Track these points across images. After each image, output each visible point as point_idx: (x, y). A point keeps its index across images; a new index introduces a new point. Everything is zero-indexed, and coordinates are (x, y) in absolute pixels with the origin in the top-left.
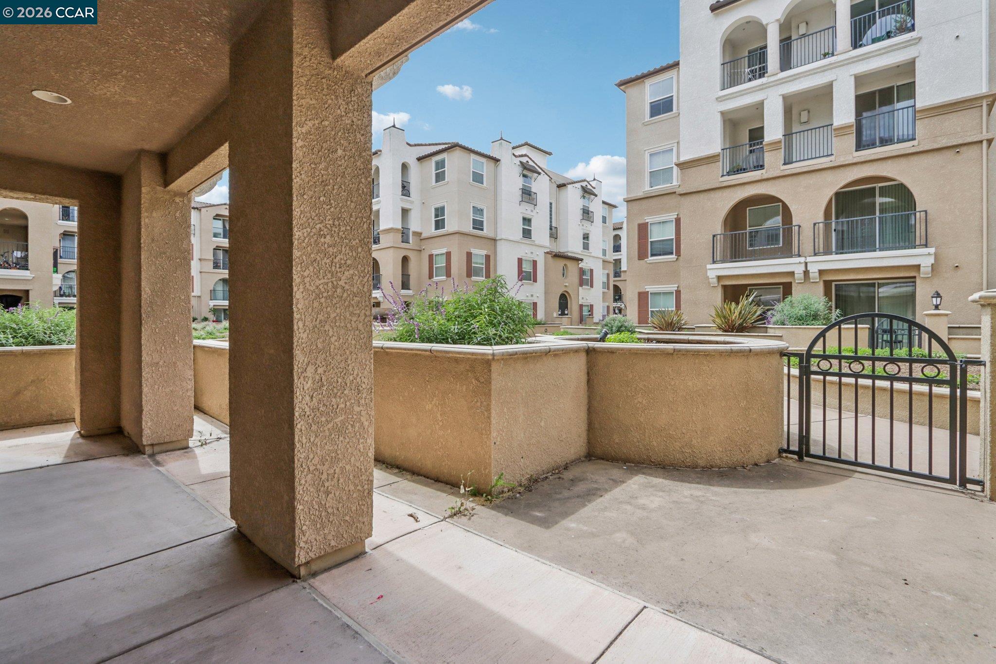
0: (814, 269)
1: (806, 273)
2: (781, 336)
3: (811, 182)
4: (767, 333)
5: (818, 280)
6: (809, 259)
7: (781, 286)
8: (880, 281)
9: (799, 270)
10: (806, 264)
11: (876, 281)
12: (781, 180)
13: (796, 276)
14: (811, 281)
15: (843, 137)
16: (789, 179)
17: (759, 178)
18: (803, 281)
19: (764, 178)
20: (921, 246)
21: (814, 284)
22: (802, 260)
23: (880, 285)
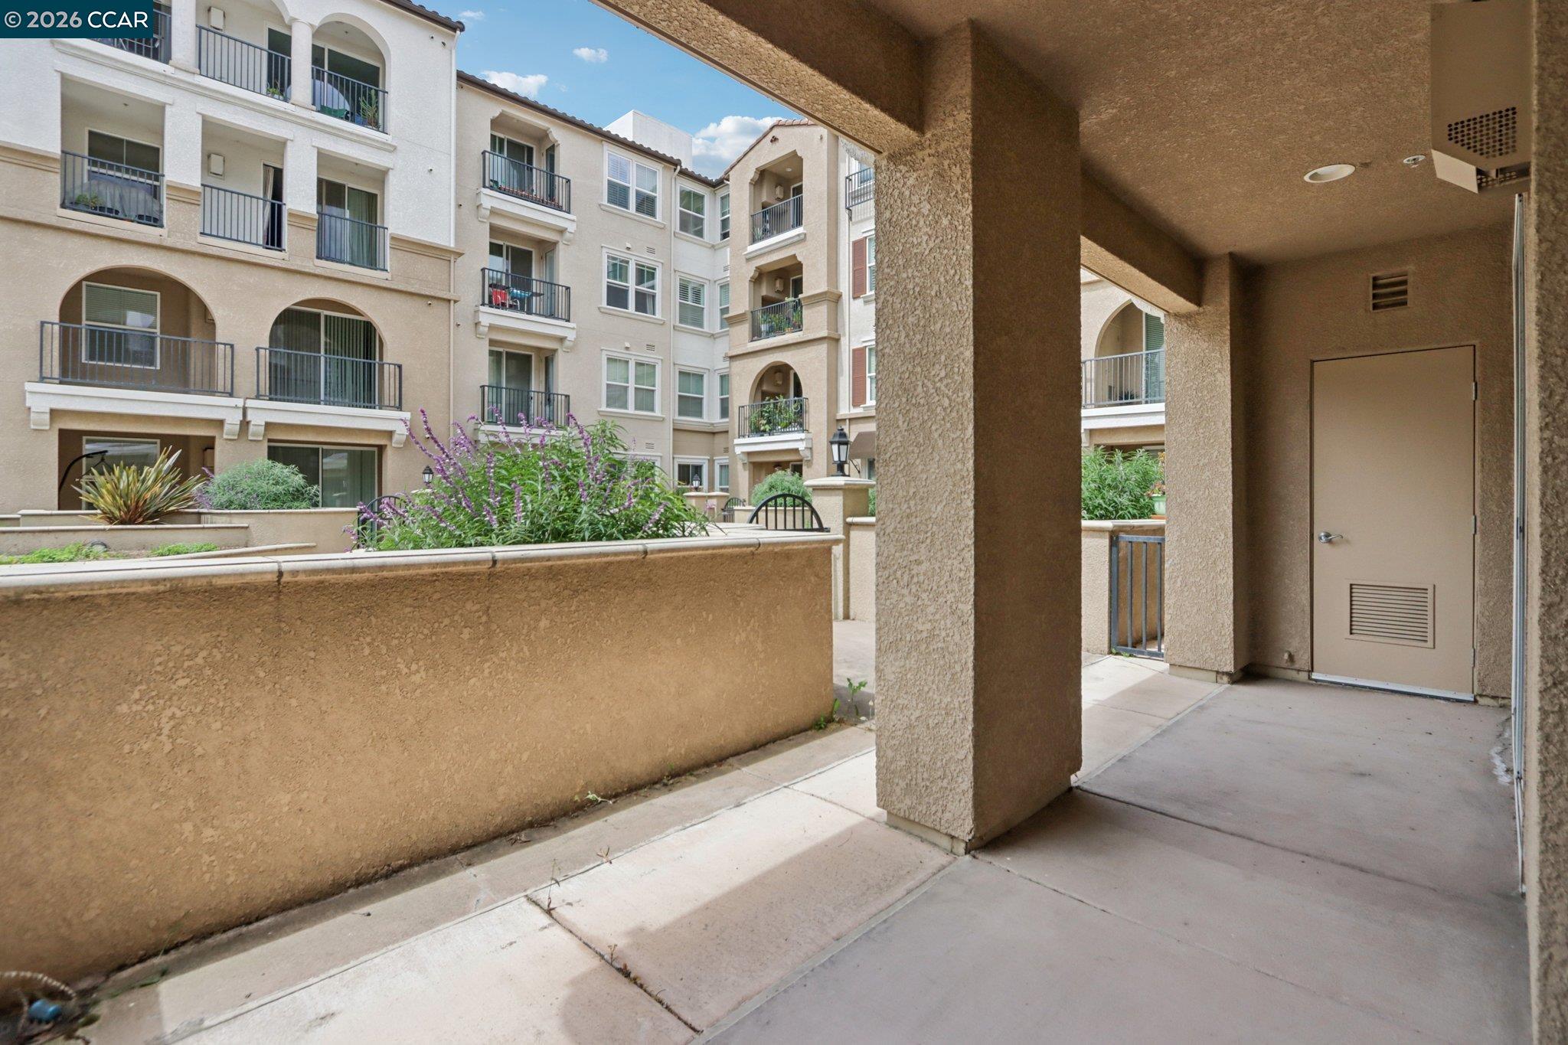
0: (257, 420)
1: (245, 424)
2: (247, 528)
3: (252, 281)
4: (200, 523)
5: (261, 439)
6: (250, 403)
7: (158, 441)
8: (325, 447)
9: (233, 419)
10: (245, 410)
11: (320, 446)
12: (200, 259)
13: (226, 427)
14: (250, 438)
15: (301, 230)
16: (213, 263)
17: (156, 242)
18: (236, 437)
19: (164, 244)
20: (389, 407)
21: (253, 444)
22: (240, 402)
23: (326, 453)
